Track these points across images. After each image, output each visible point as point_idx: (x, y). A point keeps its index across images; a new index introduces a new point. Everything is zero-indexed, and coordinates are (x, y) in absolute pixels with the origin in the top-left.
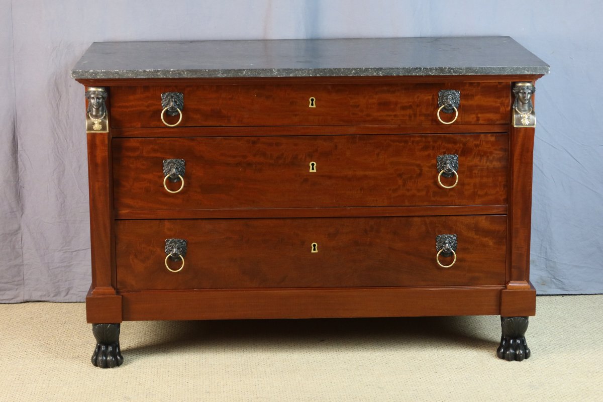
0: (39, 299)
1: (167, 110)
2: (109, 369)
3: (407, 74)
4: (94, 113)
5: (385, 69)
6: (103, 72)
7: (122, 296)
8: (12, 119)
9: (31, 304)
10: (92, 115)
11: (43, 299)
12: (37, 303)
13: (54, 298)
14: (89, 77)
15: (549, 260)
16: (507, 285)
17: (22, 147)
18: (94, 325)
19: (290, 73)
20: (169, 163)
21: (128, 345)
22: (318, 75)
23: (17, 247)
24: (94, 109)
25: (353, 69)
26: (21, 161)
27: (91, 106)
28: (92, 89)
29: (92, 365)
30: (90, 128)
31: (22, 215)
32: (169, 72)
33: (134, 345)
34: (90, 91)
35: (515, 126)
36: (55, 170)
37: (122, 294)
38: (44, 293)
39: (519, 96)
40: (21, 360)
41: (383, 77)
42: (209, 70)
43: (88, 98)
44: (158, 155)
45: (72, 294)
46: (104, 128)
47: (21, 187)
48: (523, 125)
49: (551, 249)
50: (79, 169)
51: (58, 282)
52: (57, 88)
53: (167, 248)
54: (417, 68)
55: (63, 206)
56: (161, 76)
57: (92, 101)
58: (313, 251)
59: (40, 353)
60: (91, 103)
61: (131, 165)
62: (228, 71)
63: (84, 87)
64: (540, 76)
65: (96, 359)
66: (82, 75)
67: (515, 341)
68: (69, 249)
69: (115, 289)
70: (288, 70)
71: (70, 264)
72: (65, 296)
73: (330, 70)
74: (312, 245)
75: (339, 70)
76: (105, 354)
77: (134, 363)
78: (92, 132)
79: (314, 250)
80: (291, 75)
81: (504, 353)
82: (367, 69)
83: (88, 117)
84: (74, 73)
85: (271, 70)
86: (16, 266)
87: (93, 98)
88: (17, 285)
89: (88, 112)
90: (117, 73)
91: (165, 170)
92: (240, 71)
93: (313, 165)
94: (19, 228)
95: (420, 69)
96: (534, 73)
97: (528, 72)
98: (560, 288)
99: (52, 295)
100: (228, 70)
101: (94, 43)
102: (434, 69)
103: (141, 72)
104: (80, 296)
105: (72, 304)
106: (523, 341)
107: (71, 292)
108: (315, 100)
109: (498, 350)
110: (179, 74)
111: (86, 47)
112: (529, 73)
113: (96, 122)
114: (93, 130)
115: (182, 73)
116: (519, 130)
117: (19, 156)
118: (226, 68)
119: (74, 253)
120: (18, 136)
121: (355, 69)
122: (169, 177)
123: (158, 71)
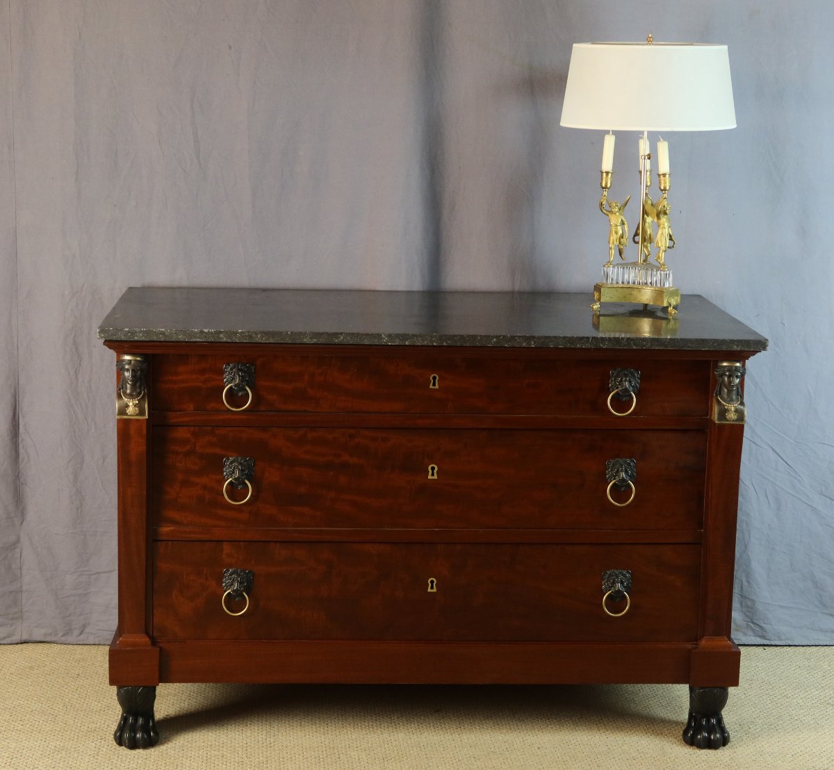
0: (43, 640)
1: (231, 387)
2: (138, 751)
3: (569, 345)
4: (128, 391)
5: (539, 338)
6: (143, 332)
7: (160, 647)
8: (13, 390)
9: (31, 646)
10: (125, 393)
11: (47, 640)
12: (39, 644)
13: (63, 639)
14: (123, 338)
15: (746, 598)
16: (699, 642)
17: (26, 430)
18: (119, 688)
19: (407, 340)
20: (231, 463)
21: (166, 713)
22: (445, 344)
23: (14, 566)
24: (128, 386)
25: (494, 337)
26: (23, 447)
27: (125, 381)
28: (127, 358)
29: (115, 743)
30: (122, 411)
31: (22, 523)
32: (236, 333)
33: (174, 713)
34: (124, 361)
35: (717, 422)
36: (70, 461)
37: (161, 645)
38: (51, 631)
39: (724, 380)
40: (14, 733)
41: (535, 348)
42: (292, 333)
43: (120, 370)
44: (217, 451)
45: (88, 633)
46: (141, 413)
47: (22, 484)
48: (727, 420)
49: (749, 582)
50: (104, 461)
51: (70, 615)
52: (77, 349)
53: (226, 581)
54: (583, 338)
55: (79, 510)
56: (225, 340)
57: (127, 374)
58: (429, 590)
59: (41, 722)
60: (124, 377)
61: (178, 464)
62: (320, 335)
63: (115, 354)
64: (754, 353)
65: (121, 736)
66: (112, 335)
67: (708, 721)
68: (86, 571)
69: (149, 638)
70: (404, 337)
71: (89, 591)
72: (78, 636)
73: (462, 337)
74: (429, 582)
75: (474, 337)
76: (134, 730)
77: (174, 742)
78: (125, 417)
79: (432, 588)
80: (407, 343)
81: (693, 736)
82: (513, 338)
83: (119, 397)
84: (102, 331)
85: (379, 335)
86: (11, 592)
87: (128, 370)
88: (13, 619)
89: (120, 389)
90: (163, 333)
91: (226, 471)
92: (336, 335)
93: (433, 469)
94: (18, 541)
95: (588, 338)
96: (746, 349)
97: (738, 347)
98: (760, 637)
99: (60, 634)
100: (319, 333)
101: (130, 288)
102: (606, 340)
103: (196, 333)
104: (99, 637)
105: (88, 646)
106: (720, 720)
107: (87, 630)
108: (437, 378)
109: (685, 732)
110: (250, 337)
111: (119, 293)
112: (739, 349)
113: (131, 404)
114: (127, 414)
115: (254, 335)
116: (721, 427)
117: (20, 441)
118: (316, 330)
119: (93, 577)
120: (20, 414)
121: (497, 337)
122: (231, 481)
123: (220, 332)
